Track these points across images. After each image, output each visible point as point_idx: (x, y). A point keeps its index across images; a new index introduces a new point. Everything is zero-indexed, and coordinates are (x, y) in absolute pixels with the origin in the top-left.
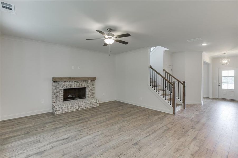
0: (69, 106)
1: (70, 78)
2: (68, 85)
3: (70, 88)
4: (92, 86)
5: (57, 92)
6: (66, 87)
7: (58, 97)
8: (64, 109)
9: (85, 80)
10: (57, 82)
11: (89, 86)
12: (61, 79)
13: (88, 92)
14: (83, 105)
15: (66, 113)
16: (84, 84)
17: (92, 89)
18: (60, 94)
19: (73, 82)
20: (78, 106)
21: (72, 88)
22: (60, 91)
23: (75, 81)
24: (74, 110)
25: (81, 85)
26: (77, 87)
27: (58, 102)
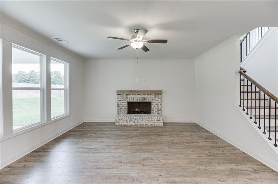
0: (129, 120)
1: (132, 91)
2: (131, 99)
3: (133, 101)
4: (158, 100)
5: (121, 104)
6: (129, 100)
7: (122, 110)
8: (124, 121)
9: (149, 93)
10: (121, 95)
11: (155, 100)
12: (124, 92)
13: (154, 108)
14: (142, 121)
15: (125, 126)
16: (148, 99)
17: (158, 104)
18: (123, 106)
19: (136, 95)
20: (137, 121)
21: (134, 101)
22: (124, 104)
23: (138, 94)
24: (133, 124)
25: (145, 99)
26: (140, 101)
27: (122, 113)
